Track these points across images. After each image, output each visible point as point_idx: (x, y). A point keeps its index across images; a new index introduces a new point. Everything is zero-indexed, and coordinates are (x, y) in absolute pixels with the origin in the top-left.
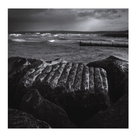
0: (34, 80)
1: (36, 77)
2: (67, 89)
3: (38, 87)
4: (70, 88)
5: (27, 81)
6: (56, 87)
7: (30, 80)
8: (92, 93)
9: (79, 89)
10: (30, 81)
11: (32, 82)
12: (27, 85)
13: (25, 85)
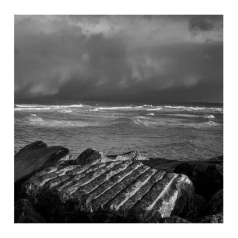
0: (42, 184)
1: (47, 180)
2: (82, 205)
3: (45, 197)
4: (87, 203)
5: (31, 185)
6: (68, 199)
7: (35, 184)
8: (120, 215)
9: (100, 207)
10: (36, 187)
11: (38, 189)
12: (29, 191)
13: (27, 192)
